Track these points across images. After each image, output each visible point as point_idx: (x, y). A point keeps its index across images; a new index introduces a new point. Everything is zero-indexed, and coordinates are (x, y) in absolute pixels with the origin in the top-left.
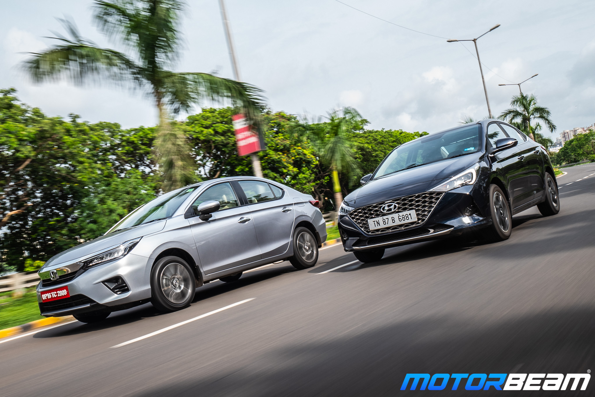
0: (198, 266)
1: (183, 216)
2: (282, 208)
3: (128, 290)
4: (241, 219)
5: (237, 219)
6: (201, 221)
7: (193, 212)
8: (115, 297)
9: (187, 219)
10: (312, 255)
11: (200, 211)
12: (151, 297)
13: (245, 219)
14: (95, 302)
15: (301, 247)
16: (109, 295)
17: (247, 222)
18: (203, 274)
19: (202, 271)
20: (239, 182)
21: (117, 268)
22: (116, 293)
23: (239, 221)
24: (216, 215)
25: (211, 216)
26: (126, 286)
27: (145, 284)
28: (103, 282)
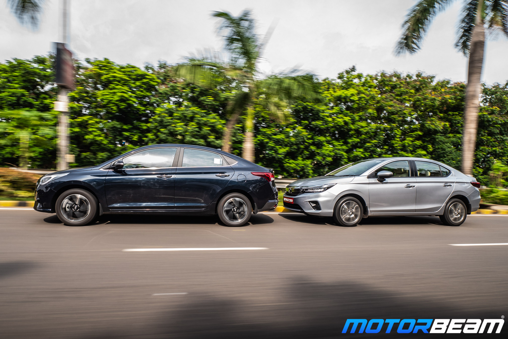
0: (367, 207)
1: (367, 177)
2: (444, 184)
3: (320, 209)
4: (407, 185)
5: (405, 185)
6: (378, 182)
7: (374, 175)
8: (313, 211)
9: (368, 179)
10: (459, 218)
11: (379, 176)
12: (332, 216)
13: (411, 185)
14: (303, 210)
15: (451, 212)
16: (311, 209)
17: (411, 188)
18: (369, 212)
19: (369, 210)
20: (416, 162)
21: (318, 197)
22: (314, 209)
23: (405, 186)
24: (388, 180)
25: (385, 180)
26: (320, 207)
27: (330, 209)
28: (309, 202)
